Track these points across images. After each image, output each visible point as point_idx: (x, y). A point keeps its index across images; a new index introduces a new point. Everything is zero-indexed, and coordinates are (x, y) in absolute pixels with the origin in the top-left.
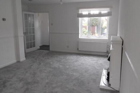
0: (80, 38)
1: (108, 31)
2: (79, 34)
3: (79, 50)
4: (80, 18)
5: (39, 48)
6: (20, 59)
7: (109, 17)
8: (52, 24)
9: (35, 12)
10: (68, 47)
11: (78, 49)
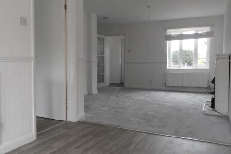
0: (167, 68)
1: (209, 58)
2: (166, 63)
3: (167, 85)
4: (168, 42)
5: (108, 84)
6: (92, 91)
7: (209, 39)
8: (129, 51)
9: (105, 36)
10: (151, 82)
11: (165, 84)
